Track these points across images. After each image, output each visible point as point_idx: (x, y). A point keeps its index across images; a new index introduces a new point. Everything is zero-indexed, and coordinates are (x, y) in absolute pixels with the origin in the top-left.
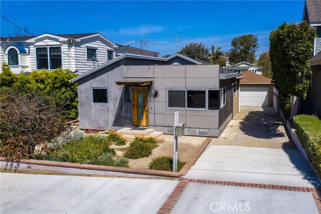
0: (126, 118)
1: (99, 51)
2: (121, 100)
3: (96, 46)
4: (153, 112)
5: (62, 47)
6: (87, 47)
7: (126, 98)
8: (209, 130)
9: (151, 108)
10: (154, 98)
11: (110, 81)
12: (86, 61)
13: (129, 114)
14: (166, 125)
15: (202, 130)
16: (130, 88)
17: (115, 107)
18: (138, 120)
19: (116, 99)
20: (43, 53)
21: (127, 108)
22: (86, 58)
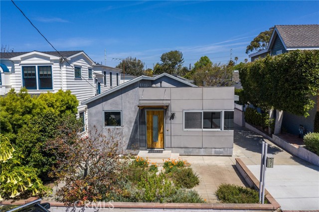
0: (140, 141)
1: (83, 69)
2: (136, 122)
3: (80, 64)
4: (170, 134)
5: (53, 66)
6: (74, 65)
7: (141, 120)
8: (224, 150)
9: (168, 130)
10: (170, 120)
11: (123, 104)
12: (74, 80)
13: (144, 137)
14: (182, 146)
15: (218, 150)
16: (146, 110)
17: (129, 130)
18: (152, 142)
19: (131, 122)
20: (30, 72)
21: (142, 131)
22: (74, 78)
